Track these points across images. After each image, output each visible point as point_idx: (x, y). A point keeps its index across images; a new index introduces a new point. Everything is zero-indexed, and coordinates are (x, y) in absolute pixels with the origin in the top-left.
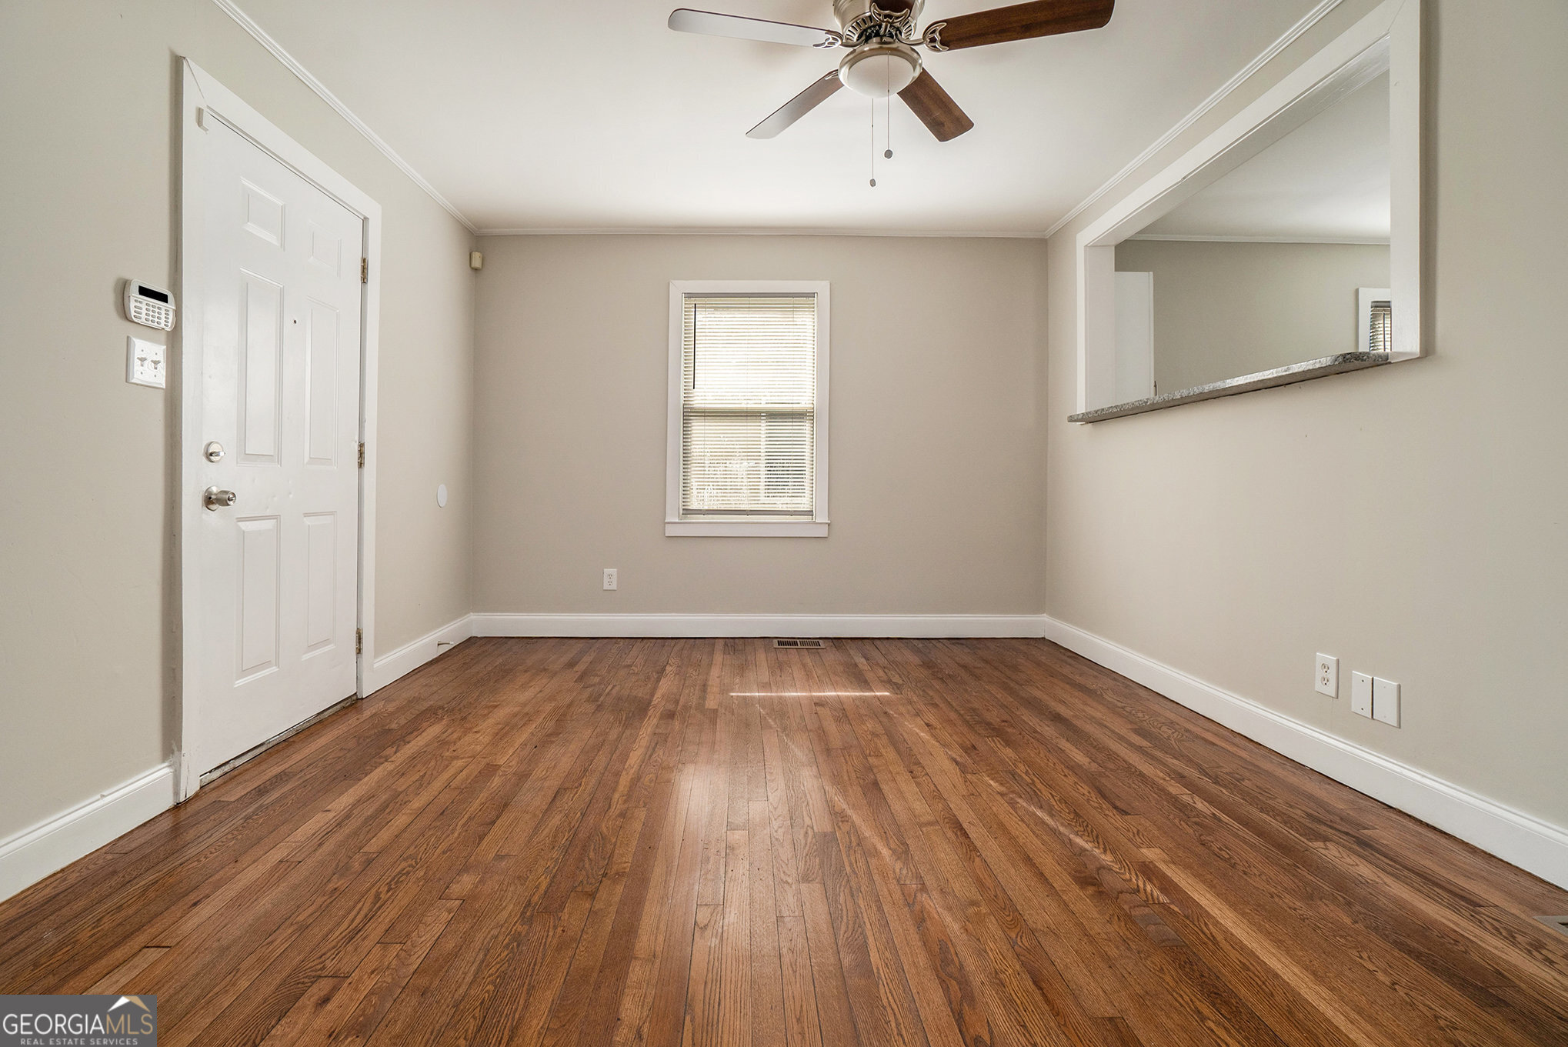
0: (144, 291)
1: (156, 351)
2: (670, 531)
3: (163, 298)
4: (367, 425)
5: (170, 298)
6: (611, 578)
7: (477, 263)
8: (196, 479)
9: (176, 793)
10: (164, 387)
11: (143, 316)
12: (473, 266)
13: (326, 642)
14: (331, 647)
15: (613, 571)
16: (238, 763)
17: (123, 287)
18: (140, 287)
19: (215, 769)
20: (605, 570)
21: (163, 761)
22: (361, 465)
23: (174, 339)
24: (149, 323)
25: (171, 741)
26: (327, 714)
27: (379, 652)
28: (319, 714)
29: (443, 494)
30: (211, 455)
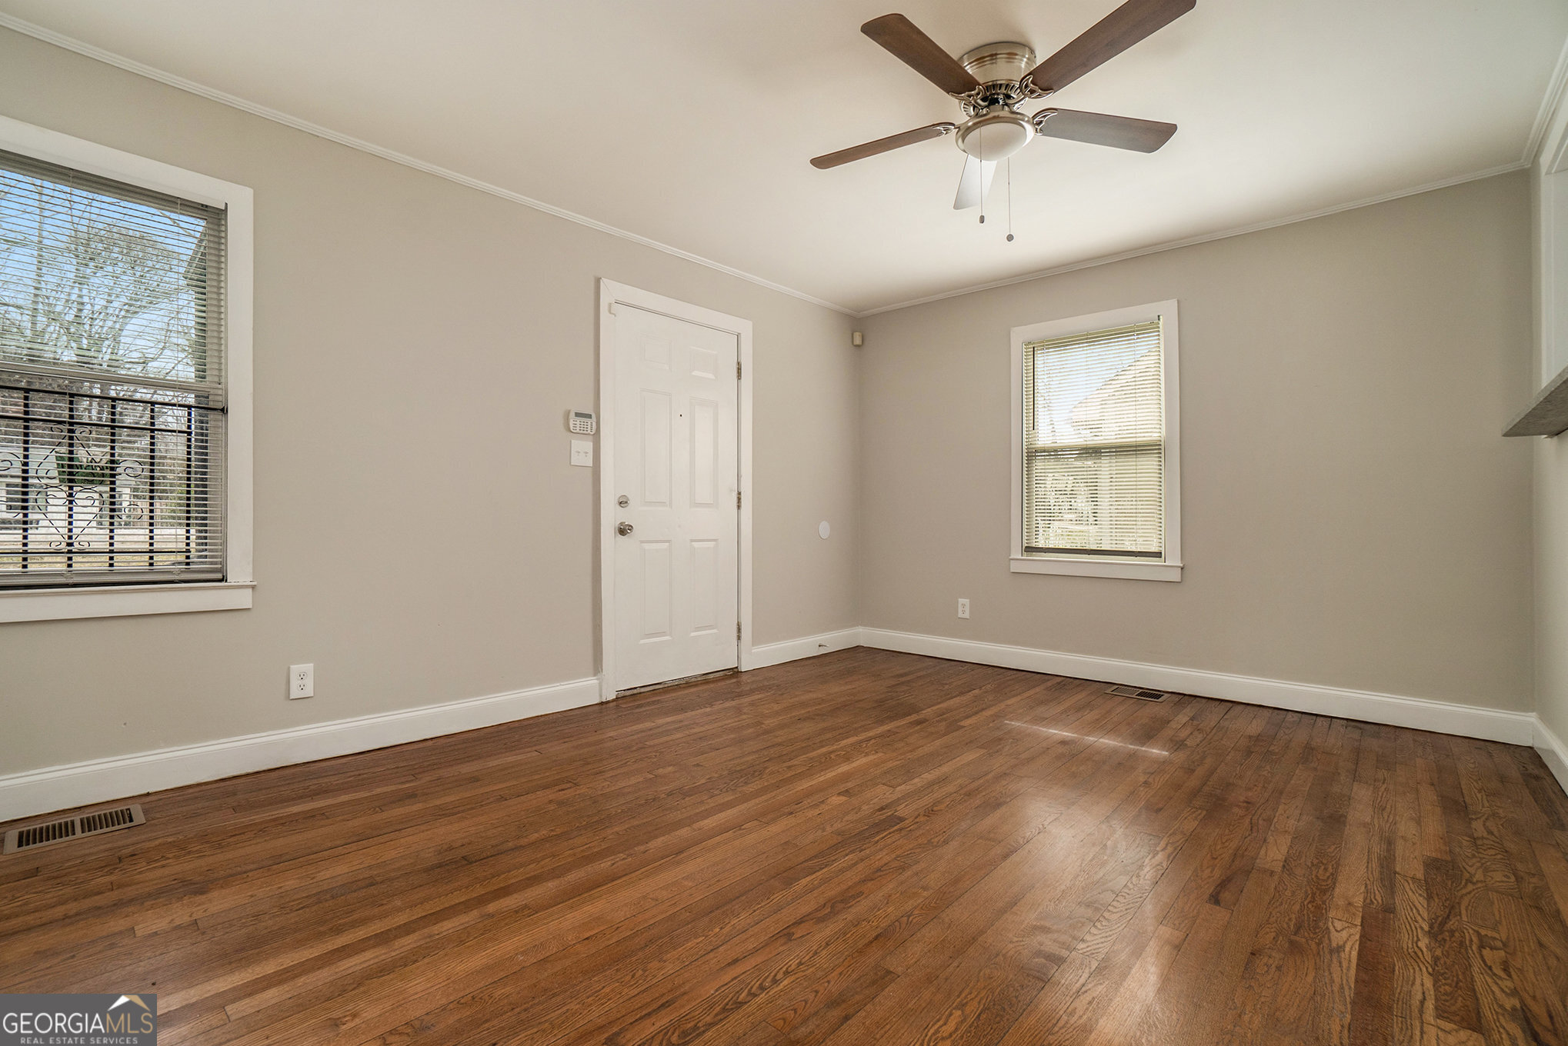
0: (578, 415)
1: (588, 446)
2: (1015, 567)
3: (590, 416)
4: (743, 480)
5: (593, 416)
6: (964, 607)
7: (858, 341)
8: (611, 516)
9: (601, 696)
10: (591, 465)
11: (578, 428)
12: (855, 343)
13: (710, 627)
14: (715, 631)
15: (966, 601)
16: (643, 690)
17: (567, 414)
18: (576, 413)
19: (628, 690)
20: (960, 600)
21: (595, 675)
22: (739, 507)
23: (596, 437)
24: (582, 432)
25: (597, 667)
26: (711, 676)
27: (756, 641)
28: (704, 674)
29: (824, 529)
30: (621, 503)
